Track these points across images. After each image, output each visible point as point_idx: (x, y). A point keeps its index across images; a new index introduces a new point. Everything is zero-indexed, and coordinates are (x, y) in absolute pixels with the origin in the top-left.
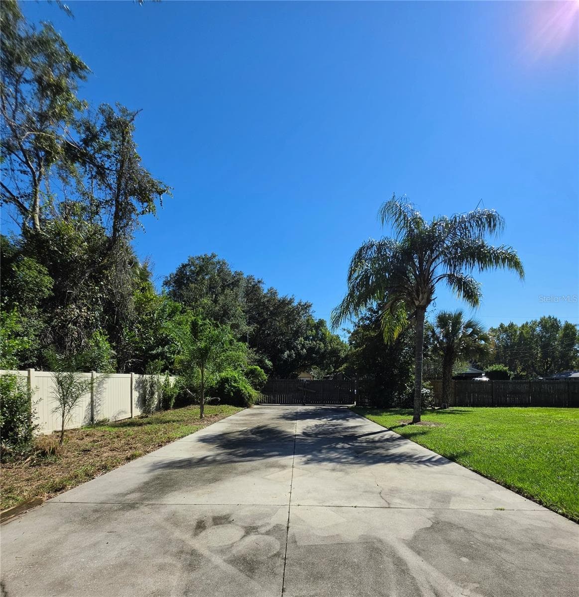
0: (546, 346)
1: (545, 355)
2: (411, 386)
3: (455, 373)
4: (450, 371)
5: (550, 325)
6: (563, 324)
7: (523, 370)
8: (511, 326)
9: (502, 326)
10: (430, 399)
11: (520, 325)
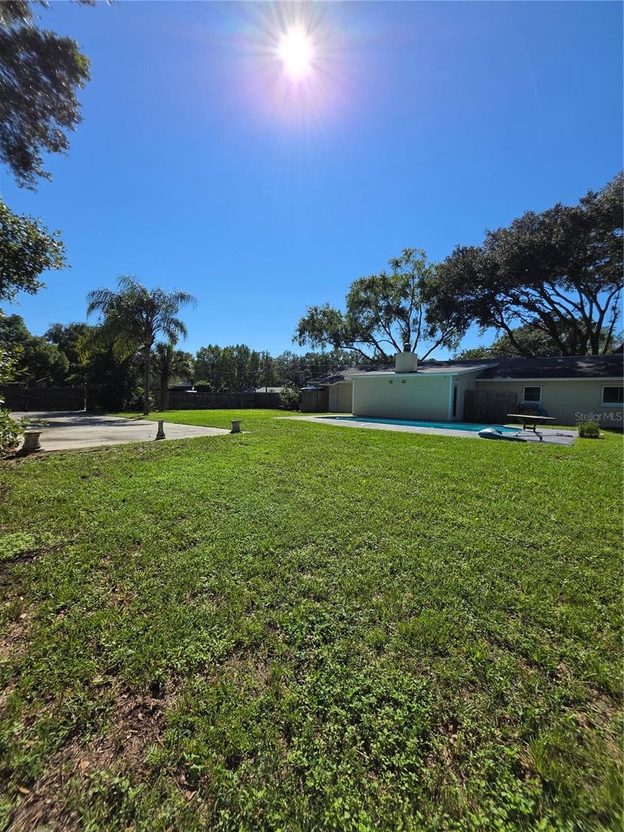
0: (241, 368)
1: (240, 375)
2: (137, 395)
3: (170, 385)
4: (166, 384)
5: (243, 351)
6: (251, 352)
7: (226, 386)
8: (217, 348)
9: (210, 346)
10: (152, 404)
11: (223, 349)
